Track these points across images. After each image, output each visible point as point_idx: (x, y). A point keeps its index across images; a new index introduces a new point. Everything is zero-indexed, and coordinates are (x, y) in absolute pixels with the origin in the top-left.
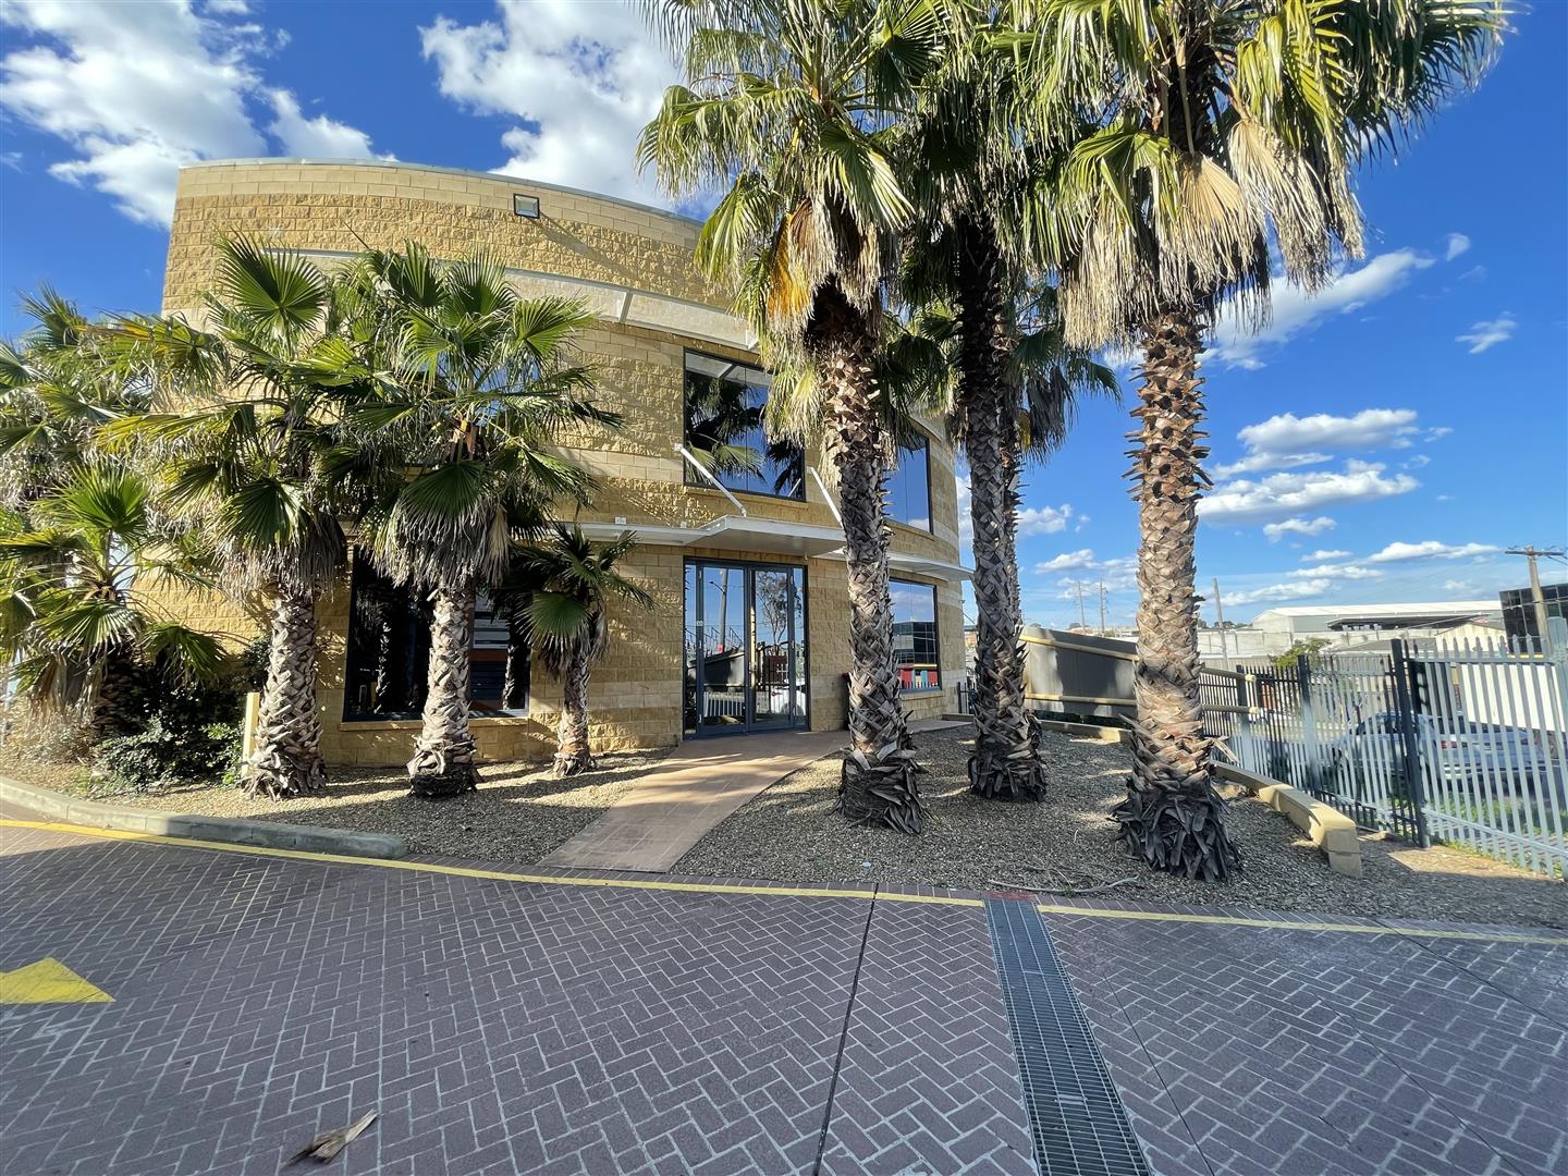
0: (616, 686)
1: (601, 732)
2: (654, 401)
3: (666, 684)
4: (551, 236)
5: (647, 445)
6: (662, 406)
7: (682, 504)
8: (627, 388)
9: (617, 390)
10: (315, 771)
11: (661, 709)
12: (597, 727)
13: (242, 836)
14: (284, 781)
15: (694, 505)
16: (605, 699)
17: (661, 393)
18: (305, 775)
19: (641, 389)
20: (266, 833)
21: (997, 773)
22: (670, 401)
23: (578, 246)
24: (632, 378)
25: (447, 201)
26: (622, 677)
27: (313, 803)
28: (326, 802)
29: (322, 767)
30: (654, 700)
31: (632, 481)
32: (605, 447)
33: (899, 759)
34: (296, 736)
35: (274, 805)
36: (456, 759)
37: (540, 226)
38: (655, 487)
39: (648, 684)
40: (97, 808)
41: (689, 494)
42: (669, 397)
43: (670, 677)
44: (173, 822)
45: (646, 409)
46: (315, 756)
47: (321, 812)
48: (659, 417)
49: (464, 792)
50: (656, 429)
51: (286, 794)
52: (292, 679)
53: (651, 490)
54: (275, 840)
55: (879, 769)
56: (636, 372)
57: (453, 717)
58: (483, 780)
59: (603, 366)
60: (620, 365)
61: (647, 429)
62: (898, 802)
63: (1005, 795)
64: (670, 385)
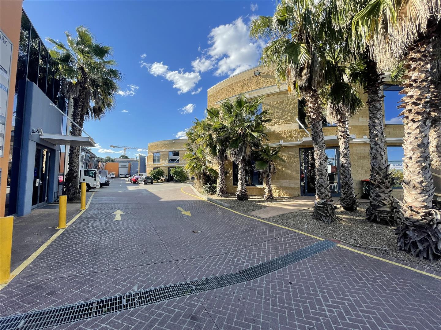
0: (283, 181)
1: (279, 192)
2: (290, 109)
3: (296, 181)
4: (263, 77)
5: (288, 121)
6: (292, 109)
7: (298, 134)
8: (282, 108)
9: (280, 109)
10: (226, 193)
11: (294, 187)
12: (278, 190)
13: (214, 201)
14: (221, 194)
15: (302, 134)
16: (280, 184)
17: (291, 106)
18: (224, 193)
19: (286, 107)
20: (216, 202)
21: (372, 214)
22: (294, 108)
23: (269, 77)
24: (284, 105)
25: (243, 79)
26: (284, 179)
27: (225, 198)
28: (227, 199)
29: (227, 193)
30: (292, 185)
31: (284, 131)
32: (278, 124)
33: (327, 204)
34: (222, 187)
35: (220, 198)
36: (243, 193)
37: (260, 76)
38: (291, 131)
39: (290, 181)
40: (202, 196)
41: (300, 131)
42: (293, 107)
43: (296, 179)
44: (207, 198)
45: (287, 111)
46: (225, 191)
47: (224, 200)
48: (291, 113)
49: (245, 200)
50: (290, 116)
51: (221, 197)
52: (221, 177)
53: (289, 132)
54: (216, 203)
55: (320, 206)
56: (285, 103)
57: (242, 185)
58: (249, 198)
59: (276, 104)
60: (280, 103)
61: (288, 117)
62: (325, 215)
63: (375, 221)
64: (294, 103)
